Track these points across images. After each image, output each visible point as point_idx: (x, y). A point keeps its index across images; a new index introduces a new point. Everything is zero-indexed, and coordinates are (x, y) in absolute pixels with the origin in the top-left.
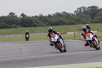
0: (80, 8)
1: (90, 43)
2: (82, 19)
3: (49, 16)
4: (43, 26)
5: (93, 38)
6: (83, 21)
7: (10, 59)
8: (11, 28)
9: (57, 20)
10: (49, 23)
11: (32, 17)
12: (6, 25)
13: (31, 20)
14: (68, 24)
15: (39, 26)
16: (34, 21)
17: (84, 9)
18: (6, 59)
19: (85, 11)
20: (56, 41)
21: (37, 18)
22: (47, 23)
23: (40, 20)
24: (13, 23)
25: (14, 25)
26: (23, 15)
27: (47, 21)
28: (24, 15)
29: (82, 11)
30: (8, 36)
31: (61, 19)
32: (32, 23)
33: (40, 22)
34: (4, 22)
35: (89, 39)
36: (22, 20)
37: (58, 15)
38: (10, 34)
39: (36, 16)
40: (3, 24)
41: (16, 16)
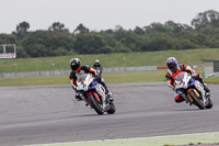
0: (205, 14)
1: (185, 95)
2: (208, 36)
3: (138, 30)
4: (123, 51)
5: (190, 82)
6: (210, 41)
7: (54, 121)
8: (54, 55)
9: (153, 38)
10: (138, 45)
11: (102, 32)
12: (45, 50)
13: (98, 39)
14: (177, 49)
15: (116, 52)
16: (104, 41)
17: (213, 16)
18: (44, 123)
19: (214, 21)
20: (86, 88)
21: (112, 35)
22: (133, 45)
23: (119, 39)
24: (59, 45)
25: (62, 49)
26: (81, 27)
27: (133, 41)
28: (84, 28)
29: (209, 19)
30: (48, 73)
31: (163, 36)
32: (101, 44)
33: (117, 43)
34: (40, 43)
35: (182, 86)
36: (79, 38)
37: (157, 28)
38: (52, 68)
39: (110, 31)
40: (39, 46)
41: (67, 30)
